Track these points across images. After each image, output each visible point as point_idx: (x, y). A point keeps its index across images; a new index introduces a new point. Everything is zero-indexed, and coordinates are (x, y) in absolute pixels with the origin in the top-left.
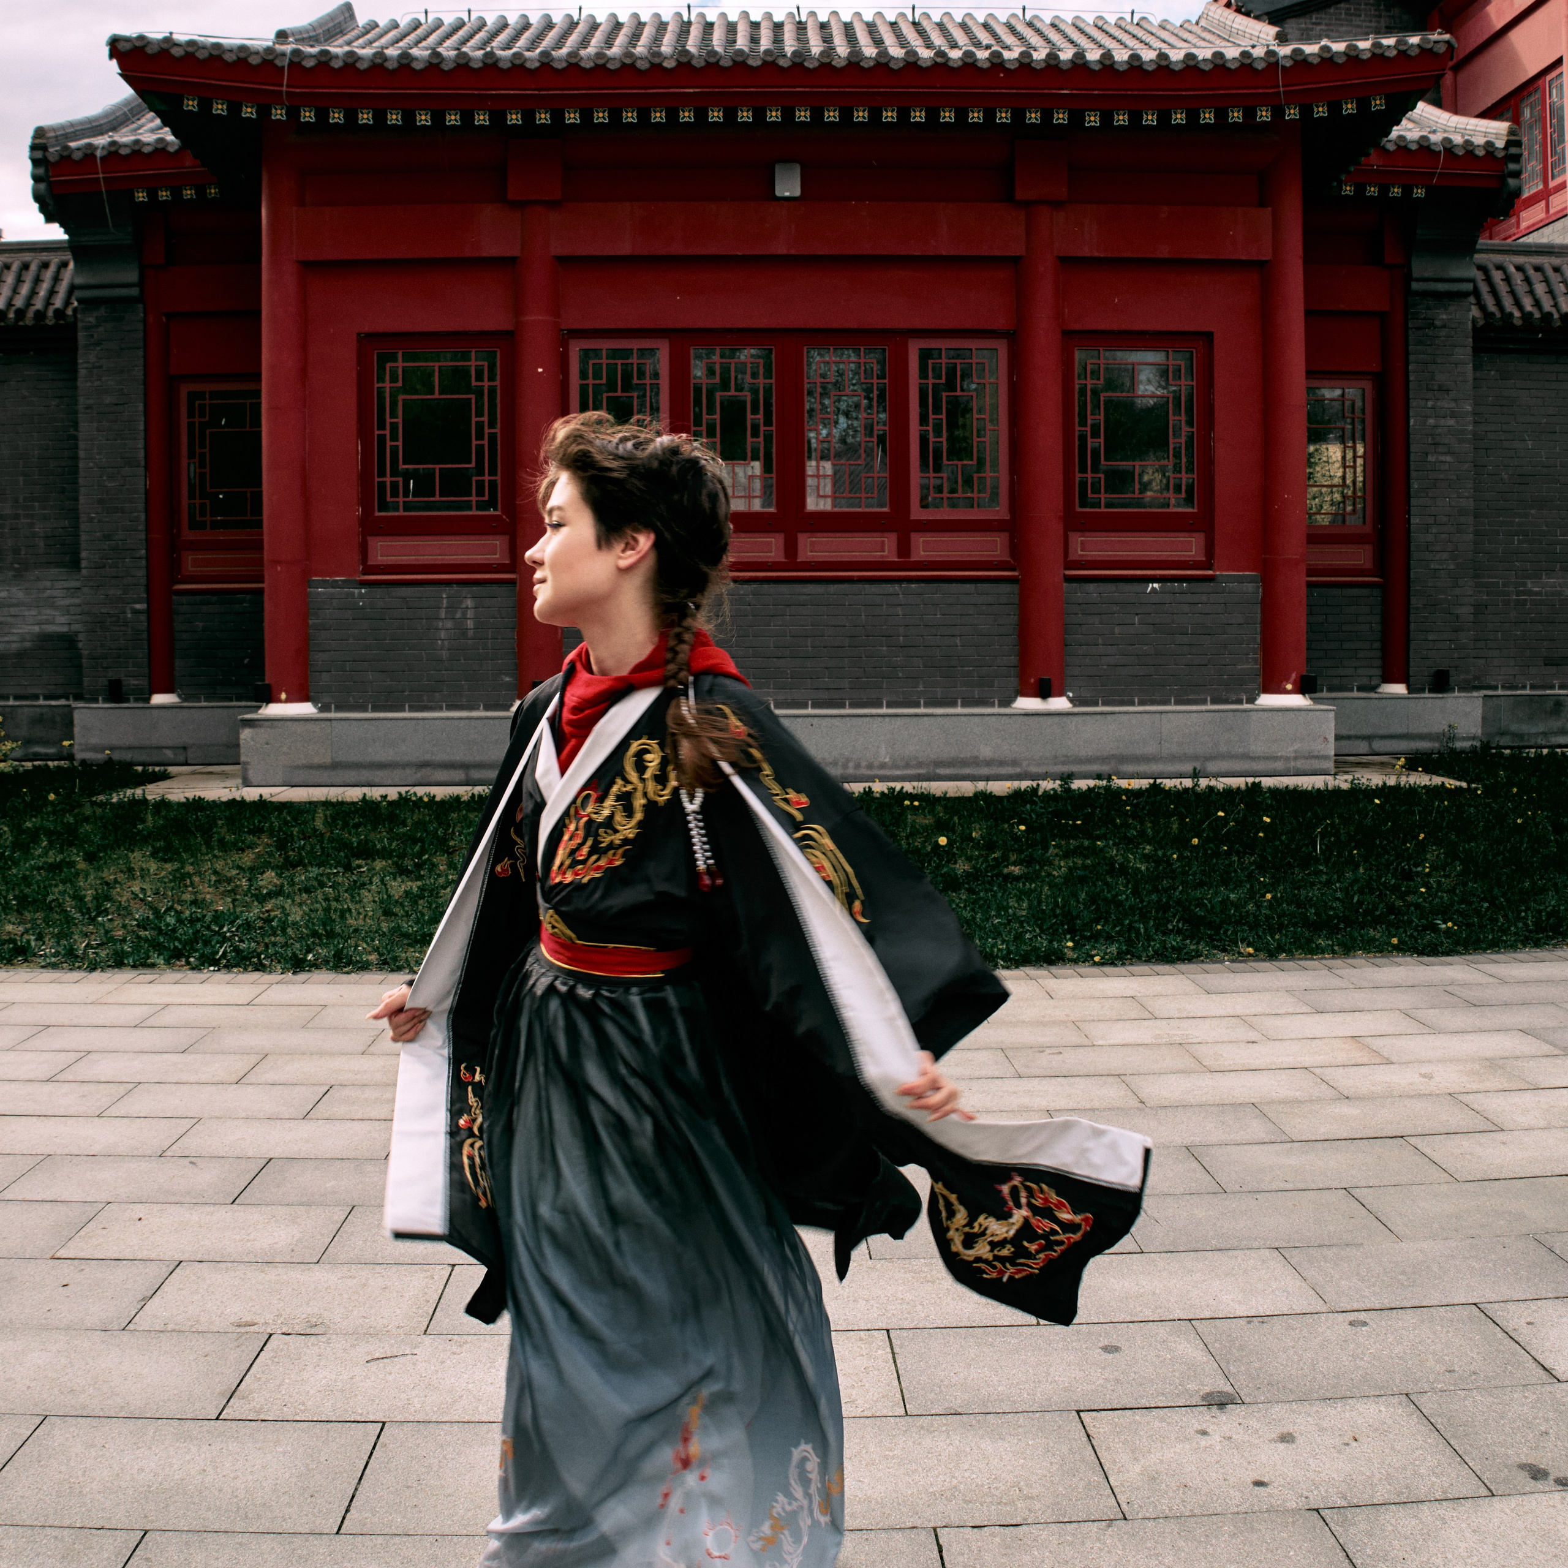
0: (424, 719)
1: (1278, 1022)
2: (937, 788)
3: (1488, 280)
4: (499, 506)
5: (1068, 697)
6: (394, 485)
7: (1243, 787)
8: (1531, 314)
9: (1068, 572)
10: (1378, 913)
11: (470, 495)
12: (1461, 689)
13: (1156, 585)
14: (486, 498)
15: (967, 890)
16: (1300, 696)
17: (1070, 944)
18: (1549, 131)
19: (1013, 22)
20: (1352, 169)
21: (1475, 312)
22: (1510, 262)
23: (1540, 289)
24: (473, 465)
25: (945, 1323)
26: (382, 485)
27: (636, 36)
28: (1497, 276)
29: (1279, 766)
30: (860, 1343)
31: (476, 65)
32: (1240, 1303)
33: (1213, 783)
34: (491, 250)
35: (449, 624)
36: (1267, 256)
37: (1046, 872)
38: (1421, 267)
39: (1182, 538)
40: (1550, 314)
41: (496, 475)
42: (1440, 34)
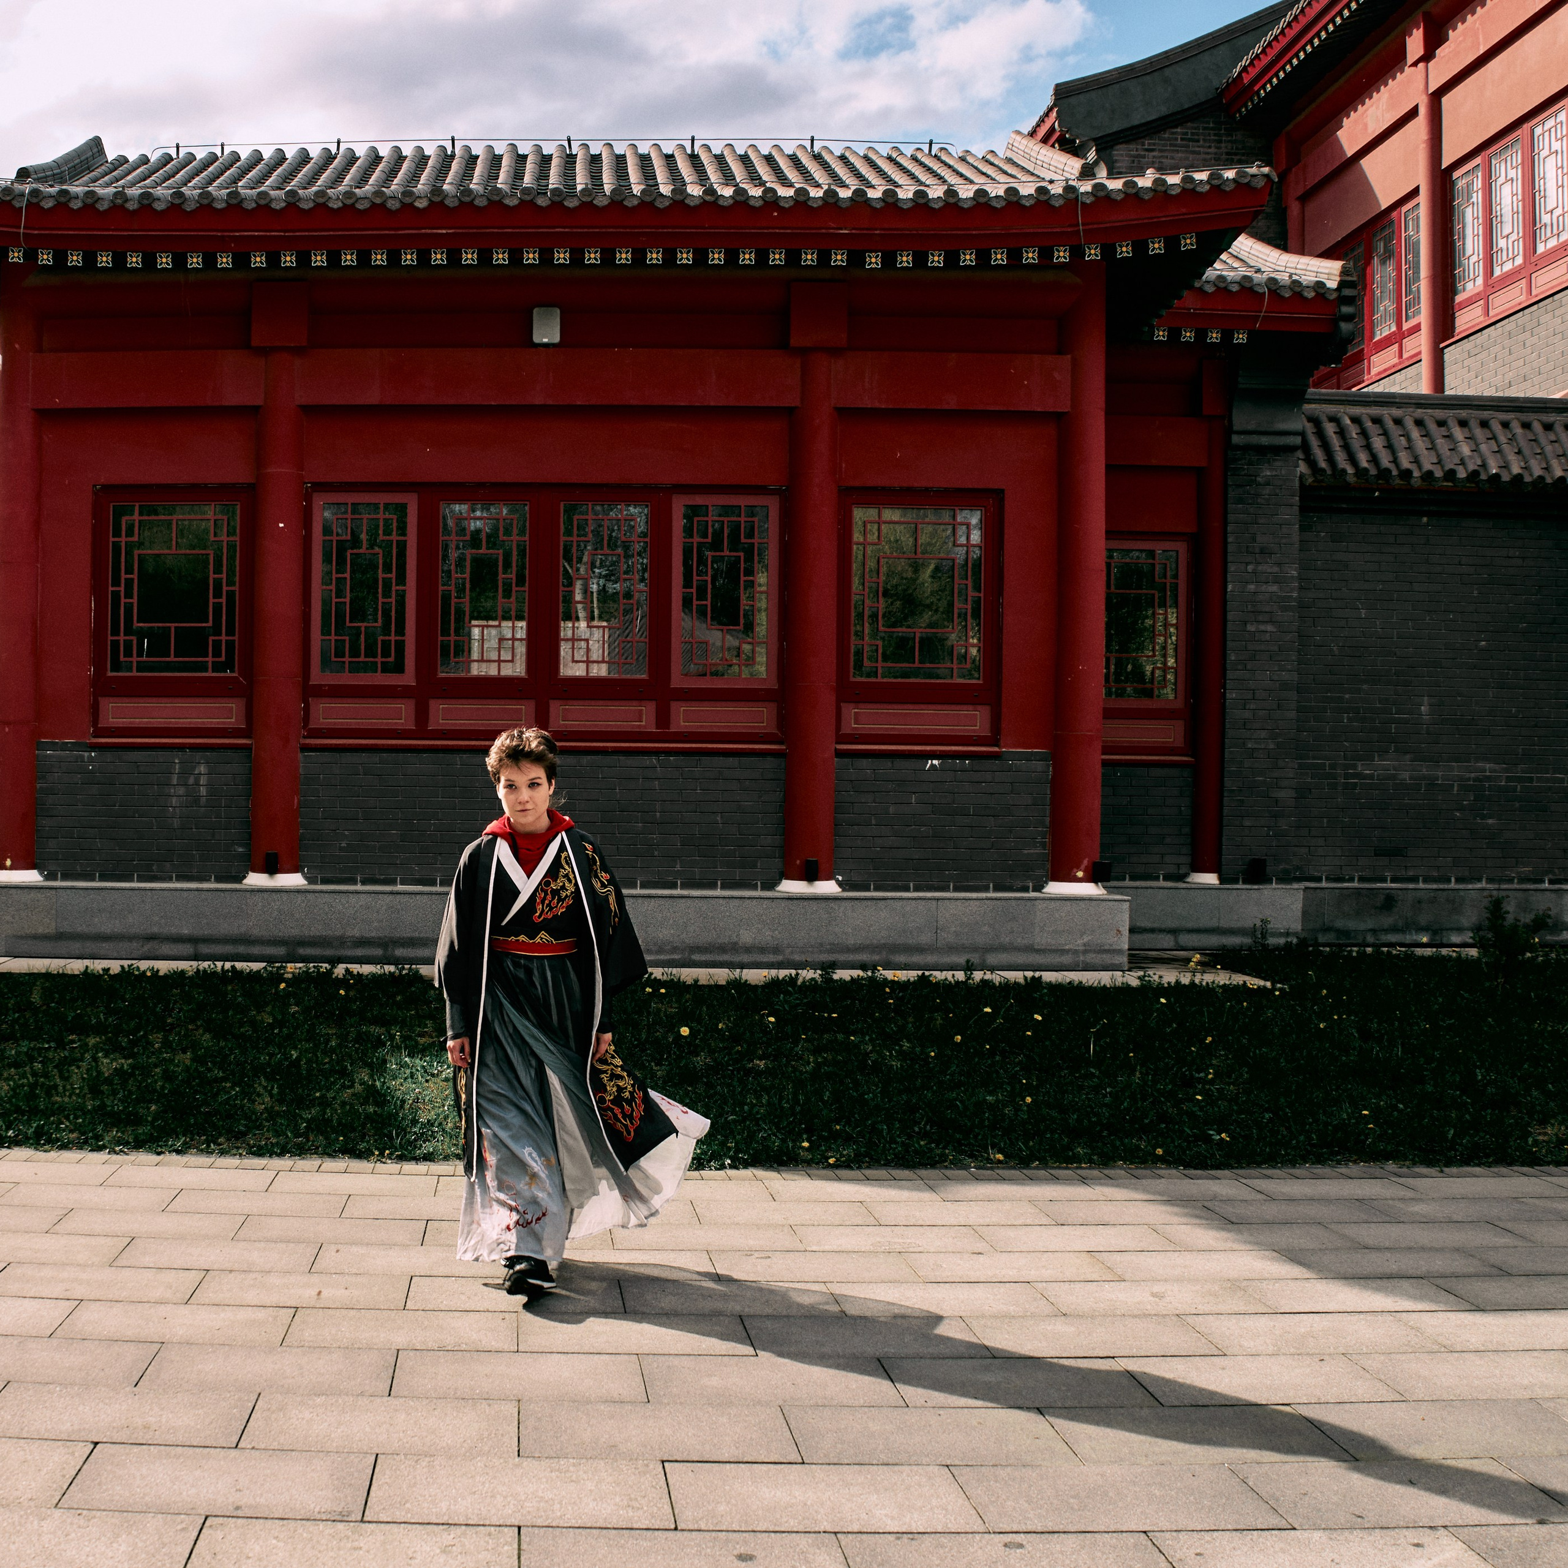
0: (151, 890)
1: (1011, 1233)
2: (687, 974)
3: (1320, 434)
4: (236, 668)
5: (837, 881)
6: (128, 646)
7: (1022, 981)
8: (1366, 470)
9: (839, 747)
10: (1146, 1121)
11: (207, 656)
12: (1281, 880)
13: (935, 762)
14: (223, 659)
15: (706, 1084)
16: (1092, 885)
17: (806, 1144)
18: (1404, 268)
19: (800, 155)
20: (1164, 313)
21: (1303, 468)
22: (1345, 413)
23: (1378, 443)
24: (210, 624)
25: (579, 1523)
26: (115, 645)
27: (392, 172)
28: (1330, 429)
29: (1066, 959)
30: (487, 1538)
31: (220, 206)
32: (893, 1518)
33: (988, 976)
34: (232, 398)
35: (181, 791)
36: (1065, 408)
37: (793, 1066)
38: (1244, 419)
39: (966, 711)
40: (1388, 471)
41: (234, 635)
42: (1259, 167)
